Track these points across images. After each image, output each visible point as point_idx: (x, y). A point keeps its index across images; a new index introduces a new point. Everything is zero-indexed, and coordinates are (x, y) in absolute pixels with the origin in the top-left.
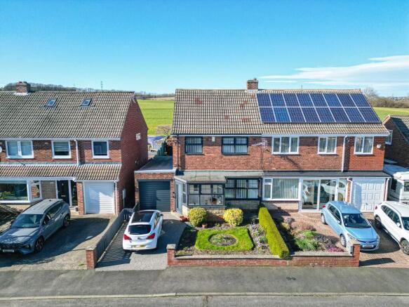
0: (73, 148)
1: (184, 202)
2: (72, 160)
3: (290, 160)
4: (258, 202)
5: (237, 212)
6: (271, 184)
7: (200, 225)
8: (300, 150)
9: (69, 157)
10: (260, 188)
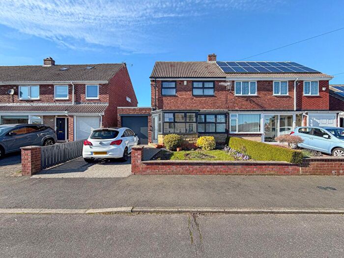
0: (71, 92)
1: (159, 131)
2: (69, 100)
3: (251, 100)
4: (226, 135)
6: (236, 119)
7: (174, 148)
8: (258, 93)
9: (67, 98)
10: (227, 122)
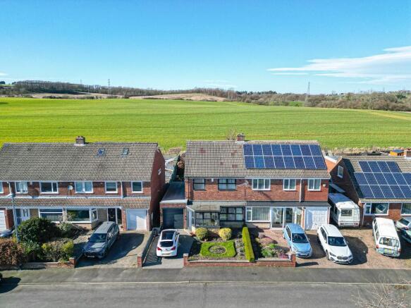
0: (119, 187)
1: (193, 223)
2: (119, 194)
3: (265, 194)
4: (243, 223)
5: (228, 230)
6: (251, 211)
7: (203, 239)
8: (271, 188)
9: (116, 192)
10: (244, 213)
